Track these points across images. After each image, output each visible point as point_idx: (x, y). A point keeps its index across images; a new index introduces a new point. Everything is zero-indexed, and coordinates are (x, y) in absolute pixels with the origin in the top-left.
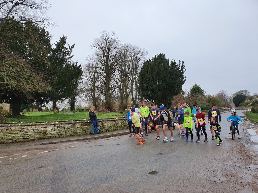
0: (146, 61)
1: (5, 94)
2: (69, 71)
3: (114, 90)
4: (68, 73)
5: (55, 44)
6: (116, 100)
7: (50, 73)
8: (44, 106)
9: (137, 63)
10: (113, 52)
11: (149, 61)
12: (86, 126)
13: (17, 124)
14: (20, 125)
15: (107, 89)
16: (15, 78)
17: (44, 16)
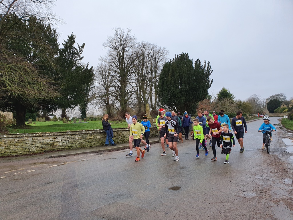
0: (166, 62)
1: (8, 102)
2: (79, 74)
3: (131, 96)
4: (78, 77)
5: (63, 44)
6: (133, 107)
7: (57, 77)
8: (52, 115)
9: (156, 64)
10: (129, 52)
11: (170, 61)
12: (99, 137)
13: (22, 135)
14: (25, 137)
15: (122, 95)
16: (18, 84)
17: (49, 11)
